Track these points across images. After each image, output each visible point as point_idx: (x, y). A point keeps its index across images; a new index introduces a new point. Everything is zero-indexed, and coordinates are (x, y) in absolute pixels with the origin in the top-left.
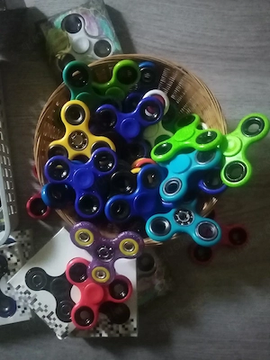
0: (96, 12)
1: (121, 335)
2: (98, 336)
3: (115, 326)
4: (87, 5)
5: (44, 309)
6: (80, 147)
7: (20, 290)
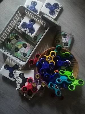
0: (70, 37)
1: (27, 98)
2: (23, 94)
3: (27, 95)
4: (70, 35)
5: (19, 82)
6: (49, 60)
7: (17, 75)
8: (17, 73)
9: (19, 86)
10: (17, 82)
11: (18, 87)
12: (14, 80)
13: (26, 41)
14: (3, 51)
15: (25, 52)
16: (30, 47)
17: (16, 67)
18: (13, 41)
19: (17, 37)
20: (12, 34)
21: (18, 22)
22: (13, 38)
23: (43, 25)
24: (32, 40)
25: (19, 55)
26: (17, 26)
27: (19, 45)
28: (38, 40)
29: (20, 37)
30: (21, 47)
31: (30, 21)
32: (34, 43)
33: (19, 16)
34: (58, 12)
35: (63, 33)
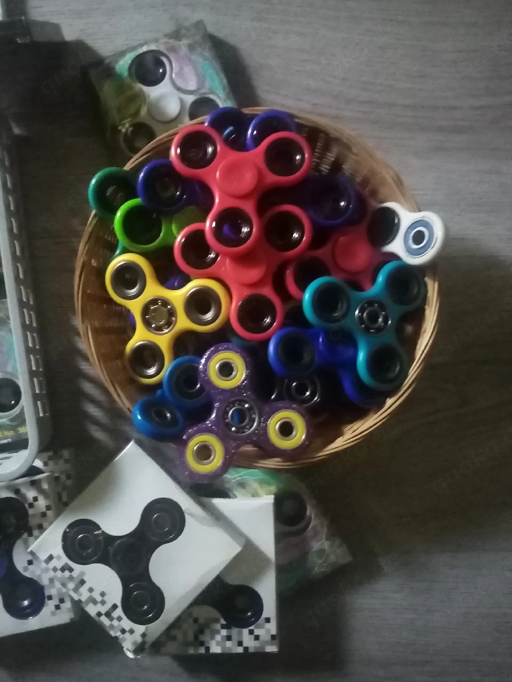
0: (191, 48)
1: (246, 649)
2: (202, 650)
4: (176, 35)
5: (99, 598)
7: (54, 563)
8: (43, 556)
9: (127, 624)
10: (92, 610)
11: (130, 637)
12: (64, 617)
35: (123, 65)
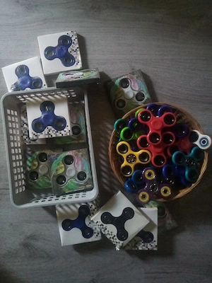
0: (137, 77)
1: (148, 249)
2: (136, 249)
3: (146, 244)
4: (133, 73)
5: (110, 234)
7: (98, 224)
8: (95, 222)
9: (118, 241)
10: (108, 237)
11: (118, 244)
12: (99, 238)
13: (64, 150)
14: (40, 203)
15: (79, 170)
16: (80, 156)
17: (85, 211)
18: (41, 170)
19: (42, 158)
20: (29, 158)
21: (22, 129)
22: (36, 163)
23: (71, 95)
24: (74, 140)
25: (72, 185)
26: (25, 137)
27: (58, 167)
28: (83, 131)
29: (48, 152)
30: (64, 169)
31: (43, 110)
32: (80, 141)
33: (14, 116)
34: (78, 49)
35: (117, 82)
